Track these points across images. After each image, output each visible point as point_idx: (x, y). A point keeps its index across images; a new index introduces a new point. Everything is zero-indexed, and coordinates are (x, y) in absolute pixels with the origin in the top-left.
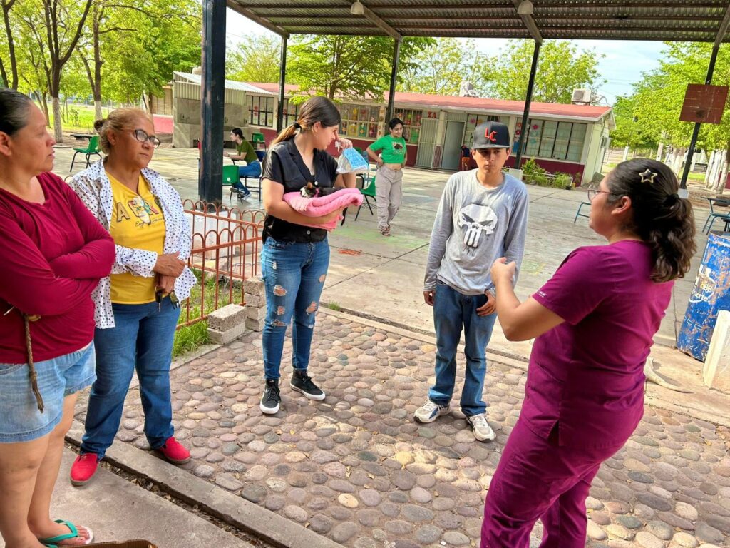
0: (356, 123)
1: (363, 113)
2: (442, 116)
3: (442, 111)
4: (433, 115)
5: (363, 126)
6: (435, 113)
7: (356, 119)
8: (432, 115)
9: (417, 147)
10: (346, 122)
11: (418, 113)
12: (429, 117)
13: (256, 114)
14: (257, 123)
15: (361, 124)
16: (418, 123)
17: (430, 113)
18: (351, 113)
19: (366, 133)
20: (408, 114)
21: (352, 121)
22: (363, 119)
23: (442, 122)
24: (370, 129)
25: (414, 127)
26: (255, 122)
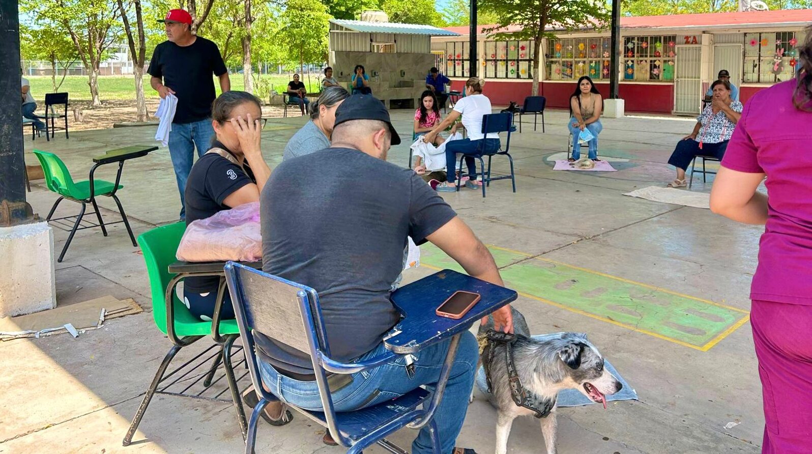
0: (584, 62)
1: (592, 48)
2: (705, 39)
3: (704, 32)
4: (693, 40)
5: (593, 64)
6: (694, 37)
7: (585, 57)
8: (691, 40)
9: (673, 86)
10: (571, 62)
11: (670, 40)
12: (687, 42)
13: (458, 64)
14: (461, 75)
15: (591, 62)
16: (671, 54)
17: (687, 38)
18: (577, 49)
19: (599, 74)
20: (656, 42)
21: (578, 59)
22: (593, 55)
23: (707, 48)
24: (604, 68)
25: (667, 59)
26: (459, 73)
